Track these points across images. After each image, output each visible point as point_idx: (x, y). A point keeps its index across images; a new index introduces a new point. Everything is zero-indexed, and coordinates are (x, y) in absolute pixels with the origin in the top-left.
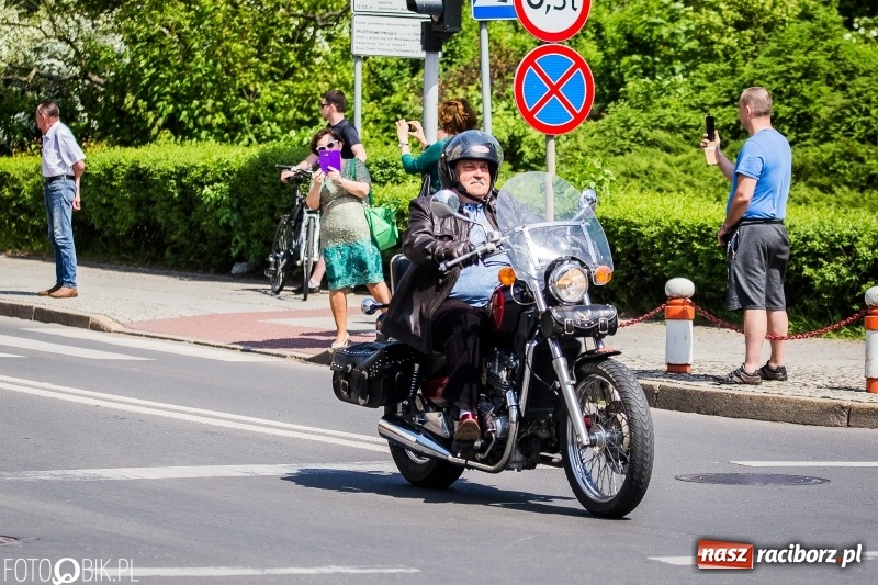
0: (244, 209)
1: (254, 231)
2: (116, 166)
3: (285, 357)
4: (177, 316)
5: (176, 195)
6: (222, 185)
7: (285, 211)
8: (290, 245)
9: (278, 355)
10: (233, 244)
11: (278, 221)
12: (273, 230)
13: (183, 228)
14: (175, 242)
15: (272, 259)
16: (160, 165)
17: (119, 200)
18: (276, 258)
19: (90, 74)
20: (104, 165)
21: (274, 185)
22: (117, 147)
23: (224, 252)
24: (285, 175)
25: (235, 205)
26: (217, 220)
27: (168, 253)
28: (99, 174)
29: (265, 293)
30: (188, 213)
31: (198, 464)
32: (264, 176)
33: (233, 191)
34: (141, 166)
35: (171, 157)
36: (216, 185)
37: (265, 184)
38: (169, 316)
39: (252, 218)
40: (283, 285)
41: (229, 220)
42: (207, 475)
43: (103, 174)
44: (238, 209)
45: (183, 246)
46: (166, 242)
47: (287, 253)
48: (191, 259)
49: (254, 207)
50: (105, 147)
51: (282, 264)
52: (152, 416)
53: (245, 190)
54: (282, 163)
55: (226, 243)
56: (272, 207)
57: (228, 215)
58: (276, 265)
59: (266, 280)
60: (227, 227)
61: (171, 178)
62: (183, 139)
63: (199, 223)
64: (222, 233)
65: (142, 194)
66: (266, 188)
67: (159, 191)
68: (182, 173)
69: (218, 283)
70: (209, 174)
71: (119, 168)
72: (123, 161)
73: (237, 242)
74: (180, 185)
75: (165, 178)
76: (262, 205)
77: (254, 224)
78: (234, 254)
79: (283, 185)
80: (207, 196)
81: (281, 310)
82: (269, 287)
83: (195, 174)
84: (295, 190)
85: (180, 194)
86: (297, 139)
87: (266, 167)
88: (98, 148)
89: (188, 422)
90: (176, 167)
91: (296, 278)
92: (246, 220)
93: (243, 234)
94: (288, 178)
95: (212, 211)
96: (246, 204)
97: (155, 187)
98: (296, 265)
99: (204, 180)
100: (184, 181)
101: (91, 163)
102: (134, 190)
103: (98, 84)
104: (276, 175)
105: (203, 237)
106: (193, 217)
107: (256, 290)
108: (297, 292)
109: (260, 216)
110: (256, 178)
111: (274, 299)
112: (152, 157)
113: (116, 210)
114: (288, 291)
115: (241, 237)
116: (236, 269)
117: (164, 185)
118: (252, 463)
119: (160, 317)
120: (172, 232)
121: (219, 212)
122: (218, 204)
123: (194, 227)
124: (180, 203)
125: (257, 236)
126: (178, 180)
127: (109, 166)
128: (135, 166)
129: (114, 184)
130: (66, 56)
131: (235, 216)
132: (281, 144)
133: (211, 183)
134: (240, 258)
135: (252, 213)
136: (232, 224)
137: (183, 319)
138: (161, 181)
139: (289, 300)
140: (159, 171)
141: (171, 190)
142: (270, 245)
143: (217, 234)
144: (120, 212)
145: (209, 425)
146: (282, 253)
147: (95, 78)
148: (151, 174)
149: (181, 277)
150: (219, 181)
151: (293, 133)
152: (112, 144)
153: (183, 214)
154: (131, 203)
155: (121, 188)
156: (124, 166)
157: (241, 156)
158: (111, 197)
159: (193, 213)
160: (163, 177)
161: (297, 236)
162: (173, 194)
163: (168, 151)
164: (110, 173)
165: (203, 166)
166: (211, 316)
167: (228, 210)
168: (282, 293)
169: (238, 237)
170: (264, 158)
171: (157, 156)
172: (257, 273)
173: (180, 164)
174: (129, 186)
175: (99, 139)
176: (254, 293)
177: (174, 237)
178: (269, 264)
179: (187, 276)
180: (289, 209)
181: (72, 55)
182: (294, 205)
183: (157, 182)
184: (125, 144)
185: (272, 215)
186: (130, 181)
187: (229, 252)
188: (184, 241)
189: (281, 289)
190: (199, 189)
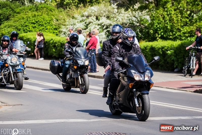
0: (177, 56)
1: (179, 61)
2: (147, 46)
3: (187, 91)
4: (162, 82)
5: (161, 53)
6: (172, 51)
7: (187, 57)
8: (188, 65)
9: (185, 91)
10: (175, 65)
11: (185, 59)
12: (184, 61)
13: (163, 61)
14: (161, 64)
15: (184, 68)
16: (157, 46)
17: (148, 54)
18: (185, 68)
19: (141, 25)
20: (144, 46)
21: (184, 51)
22: (147, 42)
23: (173, 66)
24: (187, 48)
25: (175, 55)
26: (171, 59)
27: (160, 67)
28: (143, 48)
29: (182, 76)
30: (164, 57)
31: (167, 116)
32: (182, 48)
33: (175, 52)
34: (153, 46)
35: (160, 44)
36: (171, 51)
37: (182, 50)
38: (160, 81)
39: (179, 58)
40: (187, 74)
41: (174, 59)
42: (170, 119)
43: (144, 48)
44: (176, 56)
45: (163, 65)
46: (159, 64)
47: (187, 67)
48: (165, 68)
49: (179, 56)
50: (145, 42)
51: (186, 69)
52: (156, 105)
53: (178, 52)
54: (186, 45)
55: (173, 64)
56: (184, 56)
57: (173, 58)
58: (185, 69)
59: (182, 73)
60: (173, 60)
61: (160, 49)
62: (163, 40)
63: (167, 60)
64: (172, 62)
65: (153, 53)
66: (182, 51)
67: (157, 52)
68: (163, 48)
69: (171, 74)
70: (169, 48)
71: (148, 47)
72: (149, 45)
73: (175, 64)
74: (162, 51)
75: (159, 49)
76: (181, 55)
77: (180, 60)
78: (175, 67)
79: (186, 51)
80: (168, 53)
81: (186, 80)
82: (183, 75)
83: (166, 48)
84: (189, 52)
85: (162, 53)
86: (190, 40)
87: (183, 46)
88: (143, 42)
89: (165, 107)
90: (161, 47)
91: (190, 73)
92: (178, 59)
93: (177, 62)
94: (188, 49)
95: (170, 57)
96: (178, 55)
97: (156, 51)
98: (190, 70)
99: (168, 49)
100: (163, 50)
101: (141, 46)
102: (152, 52)
103: (143, 27)
104: (185, 48)
105: (168, 63)
106: (165, 58)
107: (180, 75)
108: (190, 76)
109: (181, 58)
110: (180, 49)
111: (185, 78)
112: (156, 44)
113: (147, 57)
114: (188, 75)
115: (177, 63)
116: (176, 70)
117: (158, 51)
118: (180, 116)
119: (158, 82)
120: (160, 62)
121: (171, 57)
122: (171, 55)
123: (165, 61)
124: (162, 55)
125: (180, 63)
126: (162, 49)
127: (146, 46)
128: (152, 46)
129: (147, 51)
130: (135, 21)
131: (175, 58)
132: (186, 41)
133: (170, 50)
134: (176, 68)
135: (180, 57)
136: (174, 60)
137: (163, 82)
138: (158, 50)
139: (188, 78)
140: (157, 47)
141: (160, 52)
142: (183, 65)
143: (171, 62)
144: (148, 57)
145: (169, 107)
146: (186, 67)
147: (142, 26)
148: (155, 48)
149: (162, 72)
150: (171, 50)
151: (189, 38)
152: (147, 41)
153: (163, 58)
154: (151, 55)
155: (148, 51)
156: (149, 47)
157: (177, 44)
158: (146, 54)
159: (165, 57)
160: (158, 49)
161: (190, 62)
162: (160, 53)
163: (159, 43)
164: (146, 48)
165: (168, 46)
166: (170, 82)
167: (173, 57)
168: (186, 76)
169: (176, 63)
170: (182, 44)
171: (157, 44)
172: (180, 71)
173: (162, 46)
174: (150, 51)
175: (143, 40)
176: (180, 76)
177: (161, 63)
178: (183, 69)
179: (164, 72)
180: (188, 56)
181: (137, 21)
182: (189, 55)
183: (157, 50)
184: (149, 41)
185: (184, 58)
186: (150, 50)
187: (174, 66)
188: (163, 64)
189: (186, 75)
190: (167, 52)
